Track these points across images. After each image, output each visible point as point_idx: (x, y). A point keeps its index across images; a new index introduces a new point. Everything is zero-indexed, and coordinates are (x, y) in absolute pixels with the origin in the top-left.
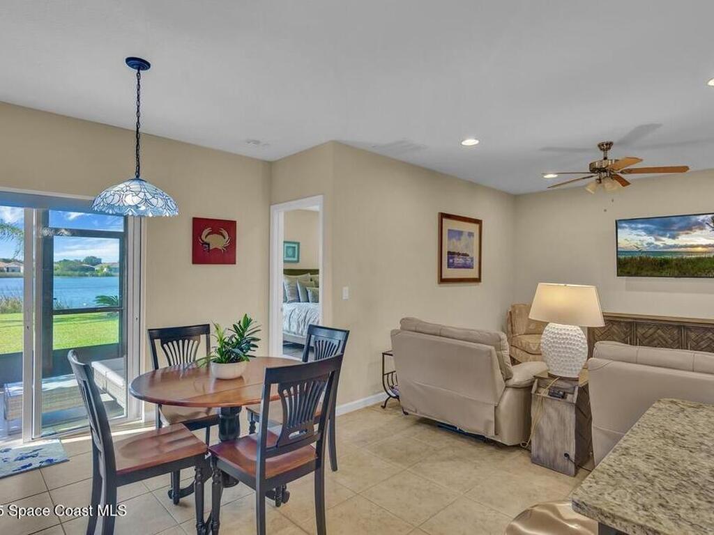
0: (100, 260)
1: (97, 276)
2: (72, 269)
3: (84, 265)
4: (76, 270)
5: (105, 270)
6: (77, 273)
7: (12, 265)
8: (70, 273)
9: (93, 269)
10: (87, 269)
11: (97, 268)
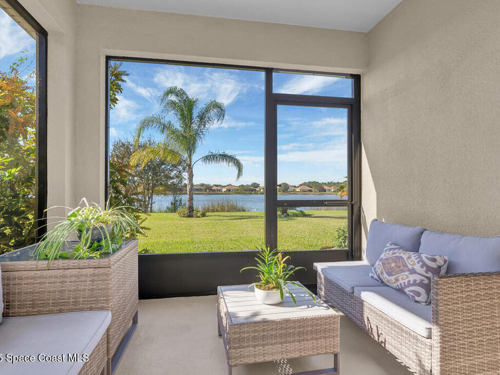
0: (259, 184)
1: (258, 194)
2: (245, 190)
3: (252, 188)
4: (247, 191)
5: (262, 190)
6: (247, 192)
7: (219, 188)
8: (244, 192)
9: (256, 190)
10: (253, 190)
11: (257, 189)
